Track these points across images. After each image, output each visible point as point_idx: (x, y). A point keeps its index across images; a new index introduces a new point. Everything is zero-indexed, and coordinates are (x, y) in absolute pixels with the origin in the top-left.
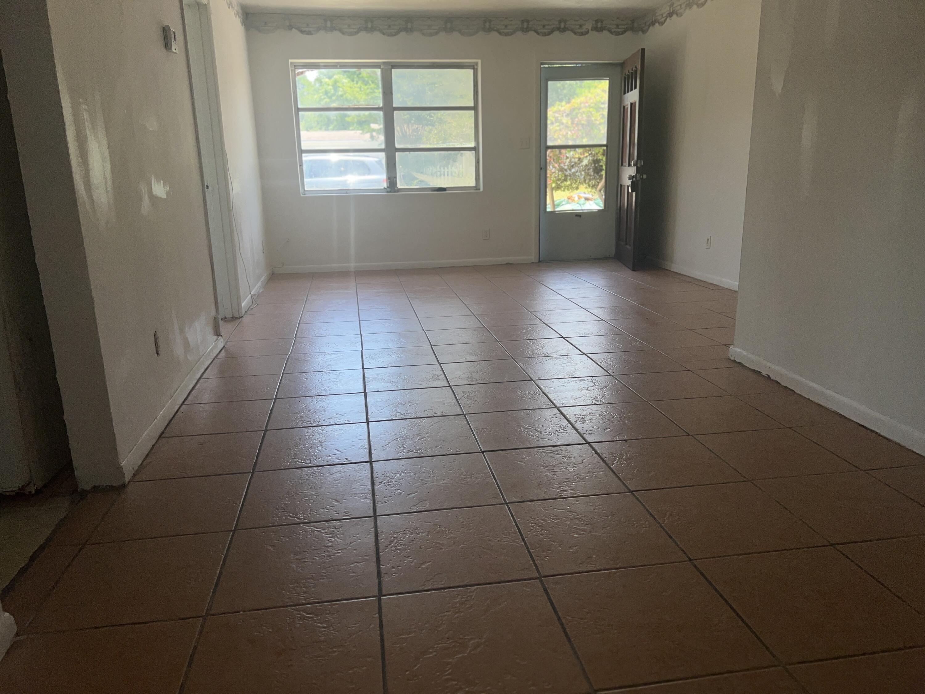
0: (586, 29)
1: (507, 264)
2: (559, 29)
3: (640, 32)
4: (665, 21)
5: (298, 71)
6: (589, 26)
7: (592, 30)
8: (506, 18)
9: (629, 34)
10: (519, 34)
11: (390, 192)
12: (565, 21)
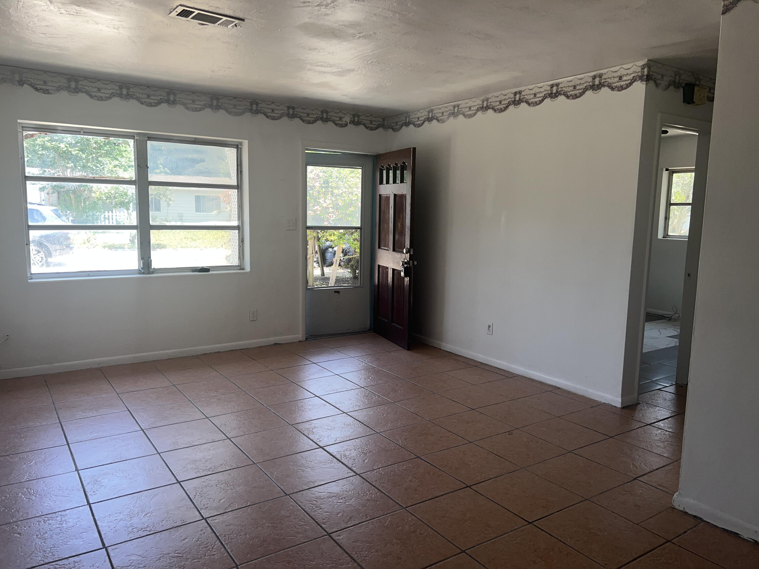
0: (346, 121)
1: (275, 344)
2: (322, 119)
3: (391, 130)
4: (422, 124)
5: (25, 133)
6: (347, 119)
7: (350, 123)
8: (273, 103)
9: (380, 130)
10: (285, 119)
11: (143, 273)
12: (327, 112)
